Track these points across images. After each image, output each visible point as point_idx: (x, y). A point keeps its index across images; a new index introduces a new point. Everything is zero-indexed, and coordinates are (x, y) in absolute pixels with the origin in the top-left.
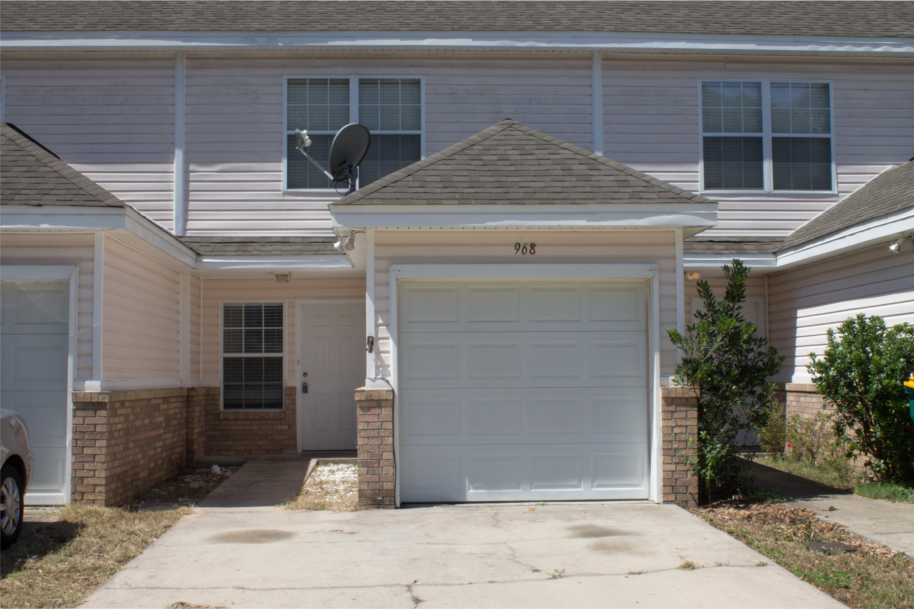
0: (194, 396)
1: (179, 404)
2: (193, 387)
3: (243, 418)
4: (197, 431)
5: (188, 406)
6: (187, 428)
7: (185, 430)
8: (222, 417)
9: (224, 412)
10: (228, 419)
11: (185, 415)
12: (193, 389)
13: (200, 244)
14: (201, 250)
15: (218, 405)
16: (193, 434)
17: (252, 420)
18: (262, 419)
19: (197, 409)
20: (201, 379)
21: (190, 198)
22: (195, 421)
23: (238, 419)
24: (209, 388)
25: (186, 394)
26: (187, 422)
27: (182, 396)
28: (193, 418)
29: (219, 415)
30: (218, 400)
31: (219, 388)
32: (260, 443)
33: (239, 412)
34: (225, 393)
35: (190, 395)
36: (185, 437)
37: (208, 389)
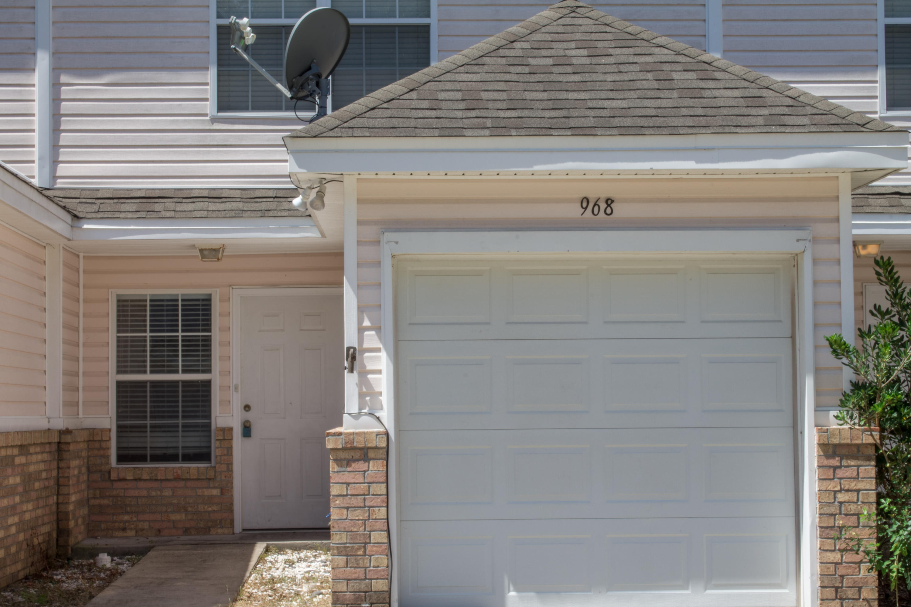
0: (69, 443)
1: (46, 456)
2: (67, 429)
3: (148, 478)
4: (73, 498)
5: (60, 459)
6: (58, 495)
7: (55, 497)
8: (114, 476)
9: (118, 468)
10: (124, 480)
11: (54, 473)
12: (68, 432)
13: (78, 200)
14: (80, 210)
15: (108, 457)
16: (67, 503)
17: (161, 480)
18: (178, 479)
19: (74, 463)
20: (81, 415)
21: (62, 128)
22: (71, 483)
23: (140, 480)
24: (94, 429)
25: (56, 440)
26: (59, 485)
27: (50, 443)
28: (68, 477)
29: (109, 473)
30: (108, 449)
31: (110, 430)
32: (173, 517)
33: (142, 468)
34: (118, 437)
35: (62, 441)
36: (54, 508)
37: (92, 431)
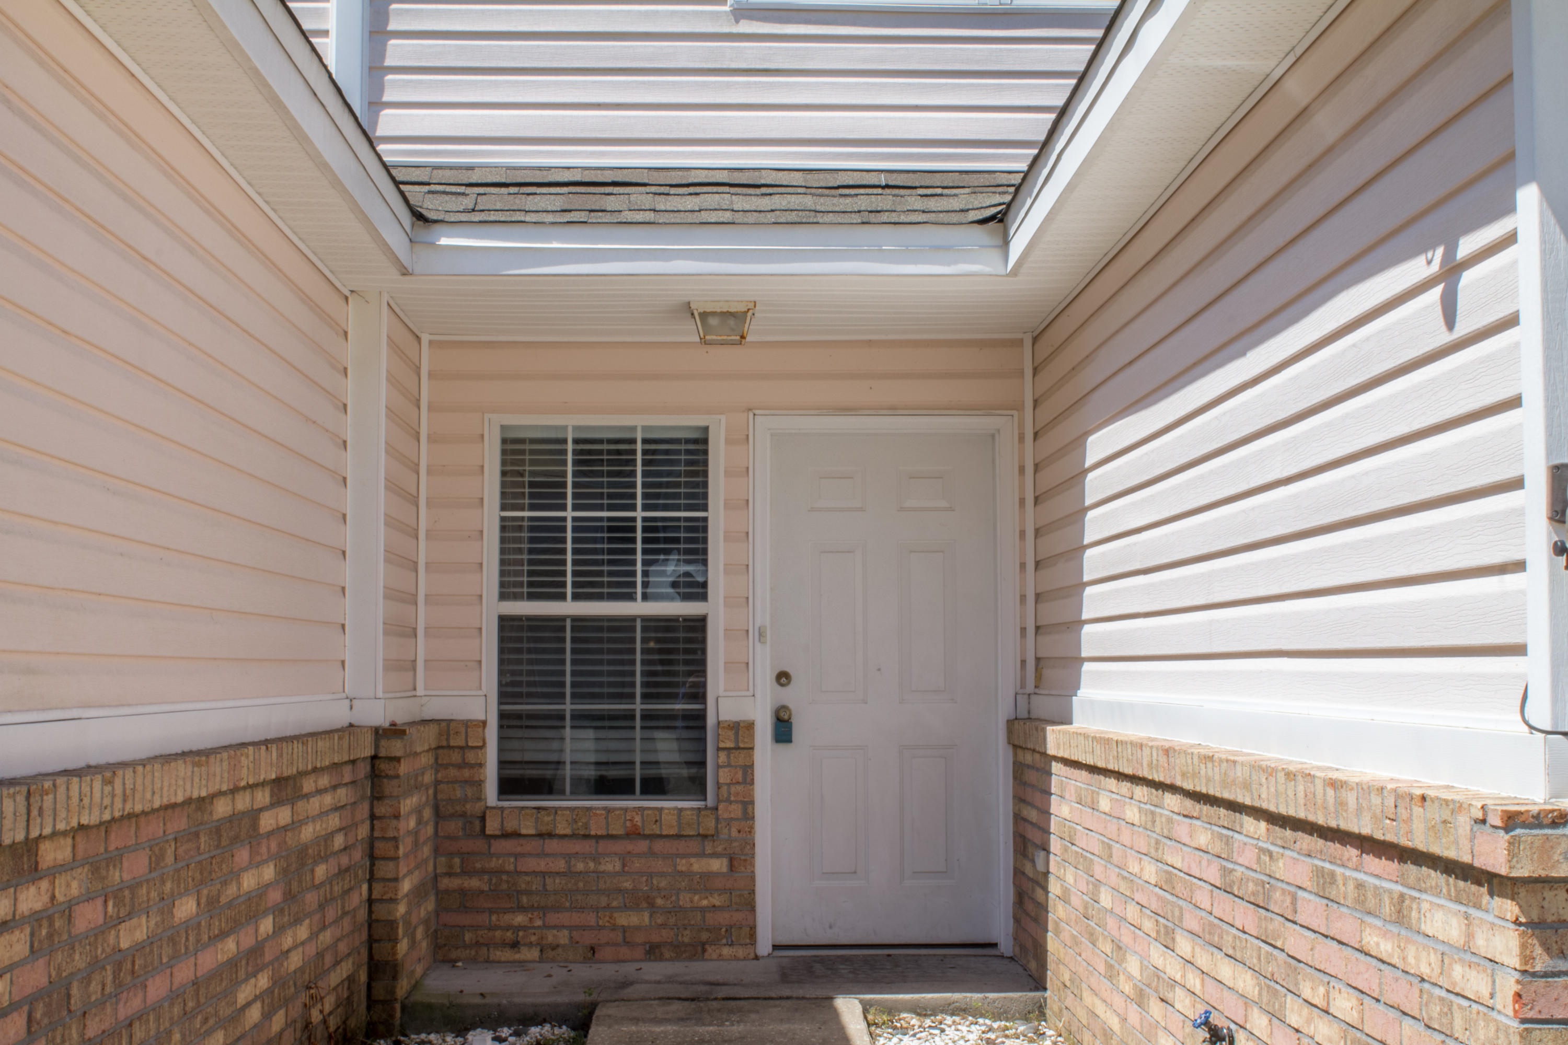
0: (398, 759)
1: (343, 795)
2: (393, 724)
3: (568, 831)
4: (406, 886)
5: (377, 797)
6: (371, 881)
7: (365, 887)
8: (492, 827)
9: (502, 809)
10: (516, 835)
11: (363, 831)
12: (394, 731)
13: (426, 188)
14: (431, 206)
15: (479, 784)
16: (393, 900)
17: (598, 838)
18: (634, 834)
19: (408, 804)
20: (420, 691)
21: (392, 26)
22: (401, 852)
23: (550, 835)
24: (449, 721)
25: (368, 752)
26: (373, 858)
27: (353, 762)
28: (395, 839)
29: (483, 819)
30: (481, 765)
31: (484, 723)
32: (623, 919)
33: (556, 810)
34: (501, 739)
35: (383, 753)
36: (362, 914)
37: (446, 726)
